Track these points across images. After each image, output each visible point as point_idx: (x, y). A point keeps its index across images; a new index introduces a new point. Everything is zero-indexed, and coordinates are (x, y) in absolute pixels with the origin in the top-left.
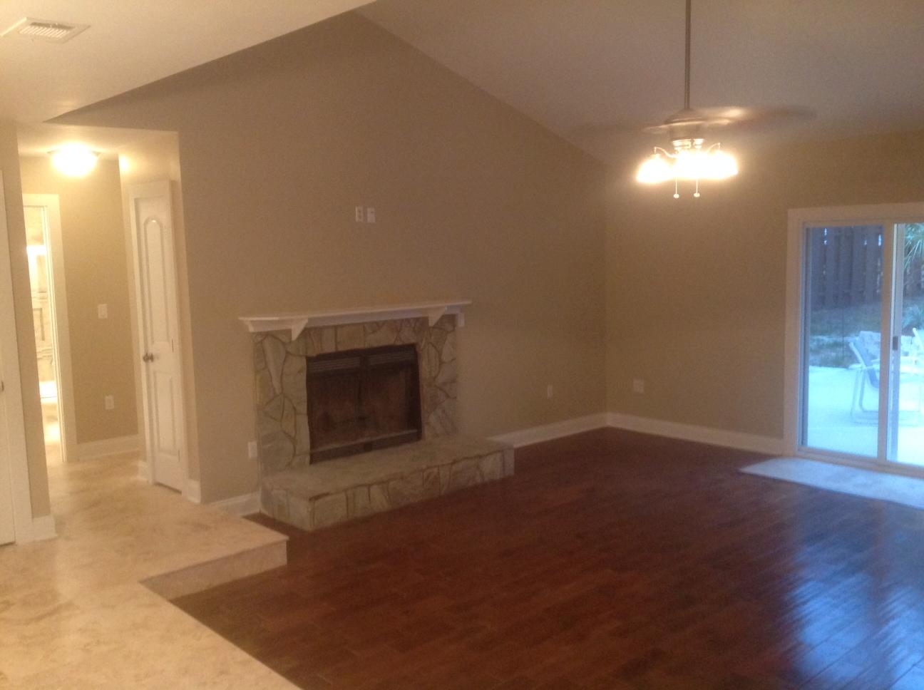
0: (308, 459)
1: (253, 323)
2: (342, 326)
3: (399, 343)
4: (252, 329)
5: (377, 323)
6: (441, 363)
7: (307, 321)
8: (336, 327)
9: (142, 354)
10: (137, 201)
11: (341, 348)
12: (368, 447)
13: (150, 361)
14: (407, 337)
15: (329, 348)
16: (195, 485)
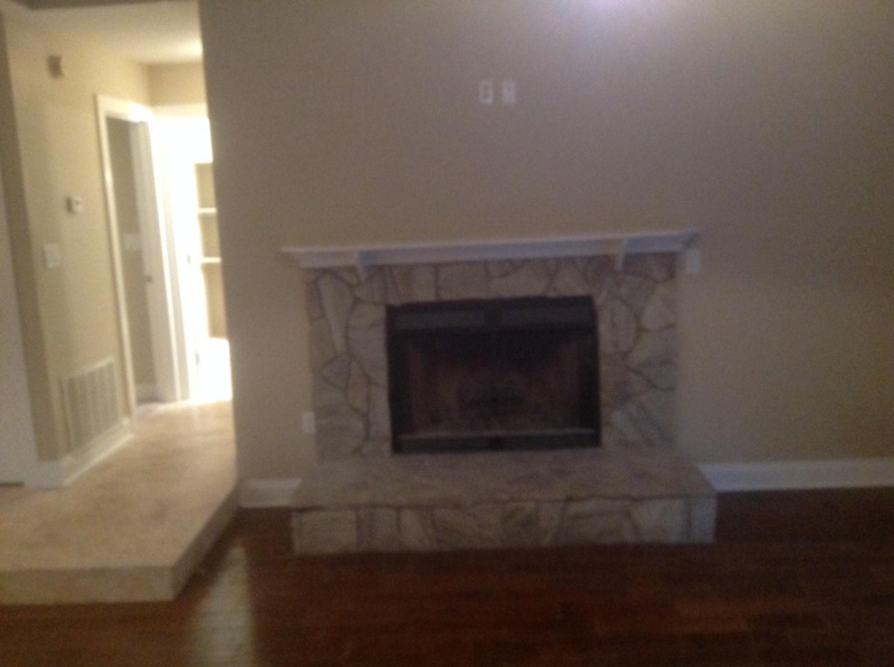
0: (387, 446)
2: (448, 264)
3: (552, 294)
4: (304, 264)
5: (510, 261)
6: (641, 330)
8: (436, 267)
11: (446, 296)
12: (497, 444)
14: (570, 285)
15: (424, 294)
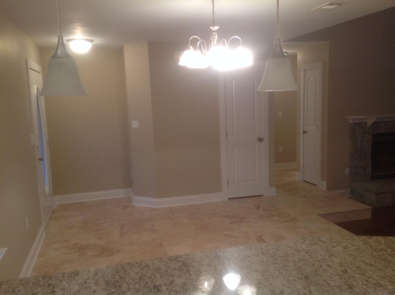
0: (370, 178)
1: (351, 119)
4: (351, 122)
7: (376, 119)
8: (387, 122)
9: (302, 131)
10: (305, 70)
13: (305, 133)
15: (383, 131)
16: (324, 183)
